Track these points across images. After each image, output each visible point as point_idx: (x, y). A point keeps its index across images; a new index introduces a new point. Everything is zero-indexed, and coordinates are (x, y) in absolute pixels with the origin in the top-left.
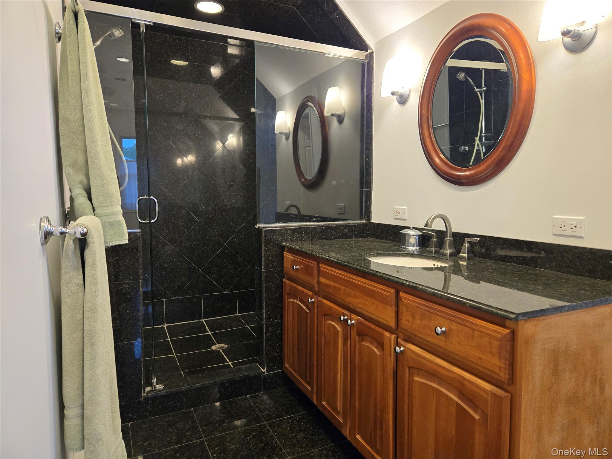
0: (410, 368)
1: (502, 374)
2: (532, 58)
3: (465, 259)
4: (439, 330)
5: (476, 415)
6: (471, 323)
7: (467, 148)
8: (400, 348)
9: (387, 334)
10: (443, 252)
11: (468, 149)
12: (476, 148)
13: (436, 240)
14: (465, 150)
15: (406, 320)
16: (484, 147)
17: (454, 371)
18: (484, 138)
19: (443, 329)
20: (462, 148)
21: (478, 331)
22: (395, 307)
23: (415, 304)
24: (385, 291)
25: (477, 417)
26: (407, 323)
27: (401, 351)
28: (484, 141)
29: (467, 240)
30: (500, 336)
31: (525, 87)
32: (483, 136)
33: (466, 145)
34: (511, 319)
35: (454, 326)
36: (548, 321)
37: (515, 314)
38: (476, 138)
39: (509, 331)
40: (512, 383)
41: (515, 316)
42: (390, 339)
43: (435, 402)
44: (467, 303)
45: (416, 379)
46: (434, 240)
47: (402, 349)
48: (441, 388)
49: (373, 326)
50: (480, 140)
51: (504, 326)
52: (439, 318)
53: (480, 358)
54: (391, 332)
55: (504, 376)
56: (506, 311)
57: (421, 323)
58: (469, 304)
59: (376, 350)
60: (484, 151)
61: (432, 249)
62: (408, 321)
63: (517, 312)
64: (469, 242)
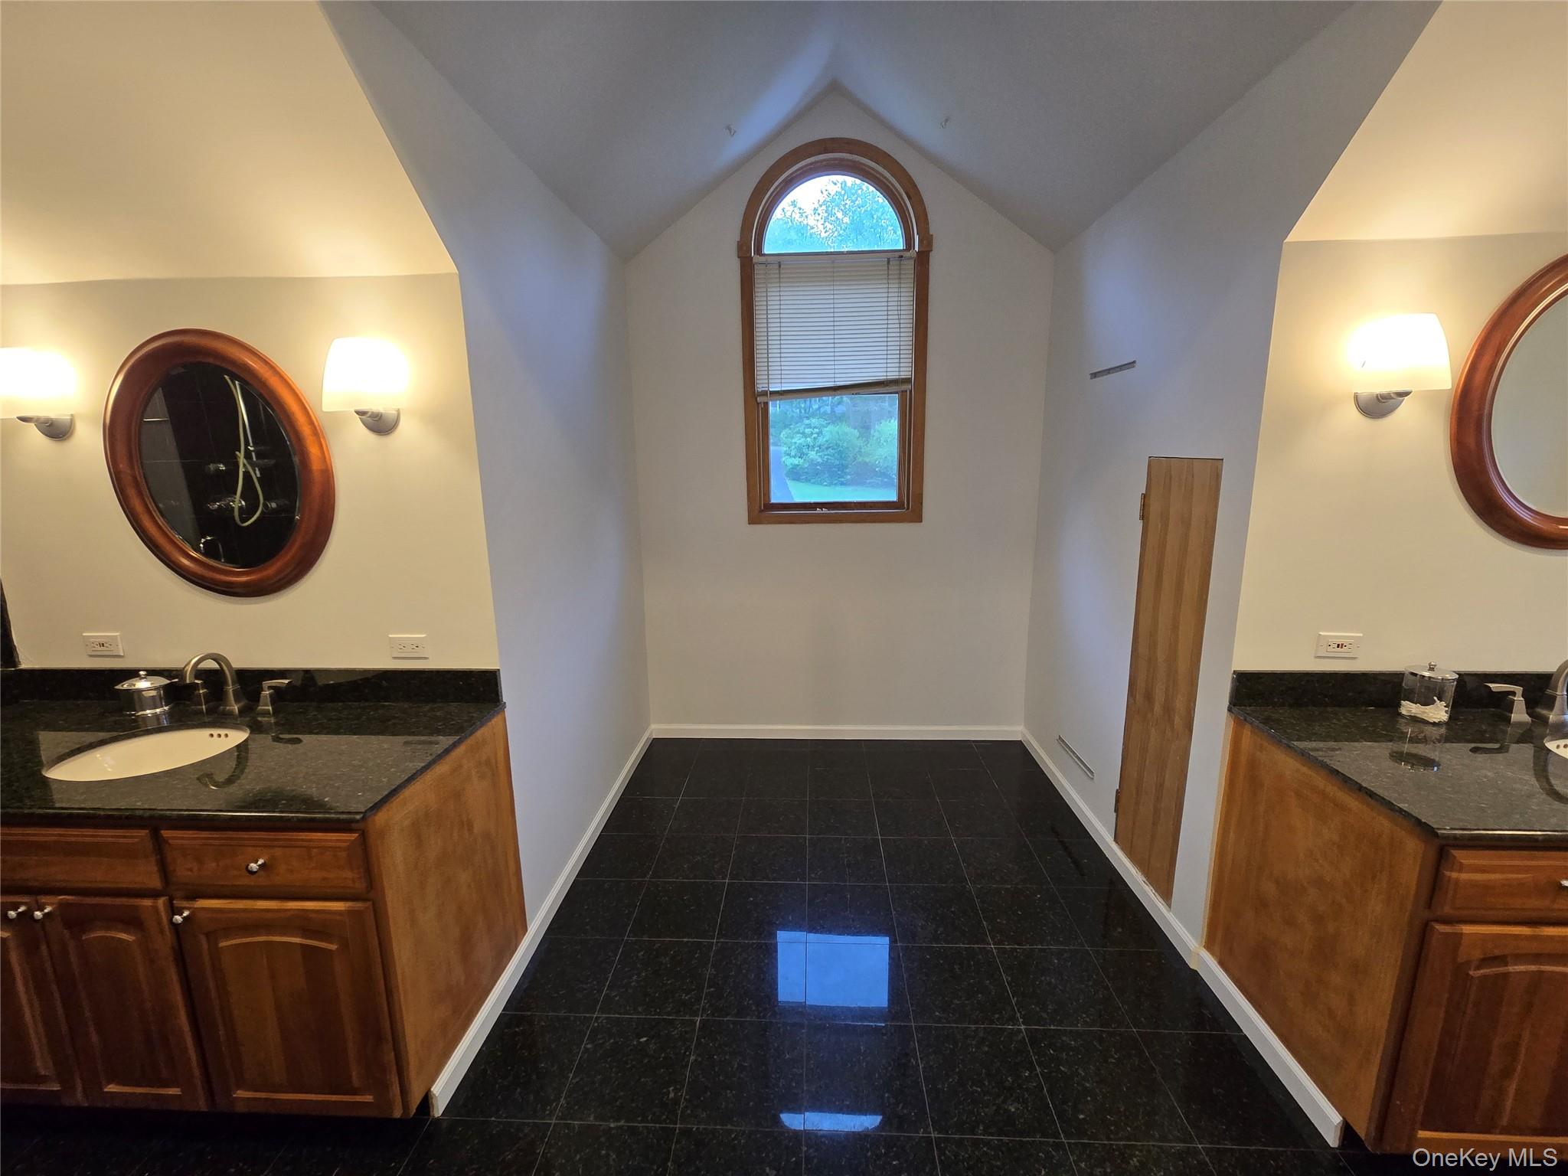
0: (207, 935)
1: (357, 885)
2: (319, 426)
3: (270, 714)
4: (254, 866)
5: (331, 946)
6: (303, 840)
7: (222, 467)
8: (181, 914)
9: (147, 902)
10: (224, 710)
11: (224, 468)
12: (241, 470)
13: (205, 690)
14: (218, 470)
15: (184, 870)
16: (257, 469)
17: (289, 908)
18: (253, 454)
19: (260, 862)
20: (212, 467)
21: (315, 848)
22: (156, 855)
23: (199, 842)
24: (125, 837)
25: (333, 947)
26: (189, 873)
27: (184, 918)
28: (254, 459)
29: (266, 684)
30: (345, 844)
31: (316, 465)
32: (252, 451)
33: (220, 462)
34: (358, 821)
35: (278, 852)
36: (402, 797)
37: (361, 813)
38: (237, 453)
39: (357, 835)
40: (372, 888)
41: (361, 815)
42: (155, 908)
43: (265, 960)
44: (293, 817)
45: (223, 944)
46: (201, 692)
47: (186, 914)
48: (271, 937)
49: (108, 901)
50: (248, 455)
51: (350, 831)
52: (250, 849)
53: (324, 879)
54: (154, 894)
55: (360, 886)
56: (349, 813)
57: (218, 865)
58: (295, 819)
59: (124, 936)
60: (259, 475)
61: (200, 707)
62: (191, 870)
63: (363, 810)
64: (270, 688)
